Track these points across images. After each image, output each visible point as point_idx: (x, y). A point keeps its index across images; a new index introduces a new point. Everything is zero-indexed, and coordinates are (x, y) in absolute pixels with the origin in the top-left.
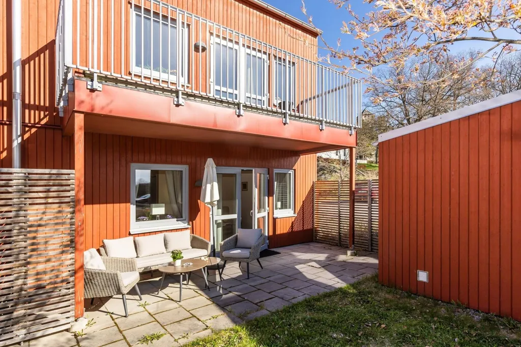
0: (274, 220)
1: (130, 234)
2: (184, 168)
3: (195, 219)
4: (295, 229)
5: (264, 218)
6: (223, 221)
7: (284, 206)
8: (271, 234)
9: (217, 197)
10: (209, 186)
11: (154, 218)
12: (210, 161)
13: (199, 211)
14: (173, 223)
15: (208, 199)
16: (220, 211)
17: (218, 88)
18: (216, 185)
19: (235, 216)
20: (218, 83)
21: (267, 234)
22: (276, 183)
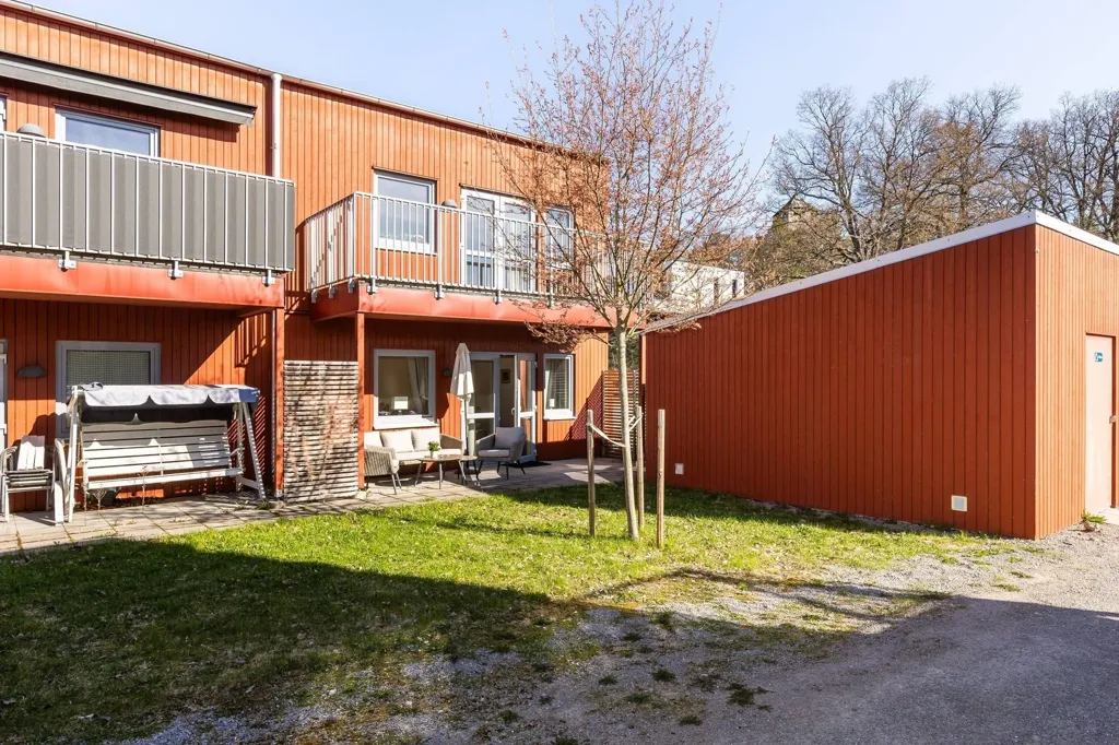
0: (545, 422)
1: (374, 429)
2: (430, 354)
3: (443, 416)
4: (575, 437)
5: (530, 419)
6: (477, 421)
7: (560, 404)
8: (540, 440)
9: (471, 389)
10: (461, 377)
11: (395, 413)
12: (462, 346)
13: (448, 406)
14: (417, 420)
15: (460, 392)
16: (473, 408)
17: (469, 252)
18: (469, 374)
19: (491, 415)
20: (469, 247)
21: (534, 441)
22: (547, 373)
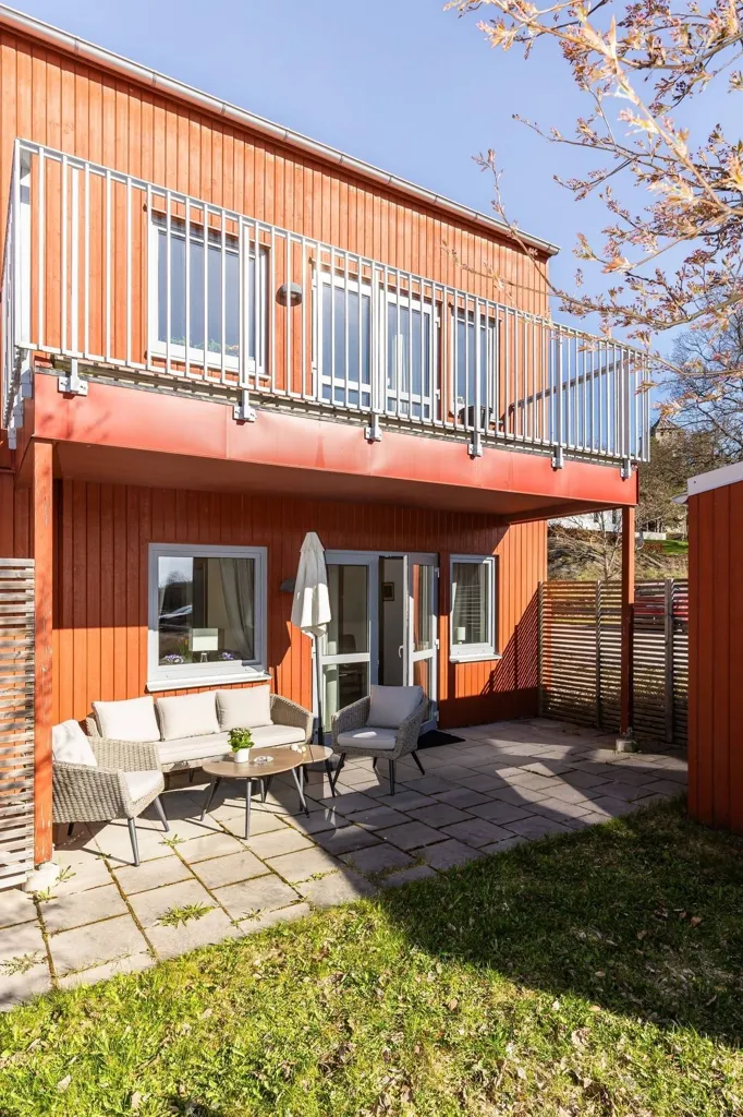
0: (452, 666)
1: (147, 692)
2: (259, 554)
3: (279, 661)
4: (498, 688)
5: (428, 661)
6: (341, 667)
7: (472, 637)
8: (444, 696)
9: (325, 615)
10: (309, 592)
11: (197, 657)
12: (312, 540)
13: (289, 644)
14: (233, 670)
15: (307, 621)
16: (334, 645)
17: (327, 380)
18: (323, 590)
19: (365, 657)
20: (327, 372)
21: (434, 698)
22: (454, 585)
